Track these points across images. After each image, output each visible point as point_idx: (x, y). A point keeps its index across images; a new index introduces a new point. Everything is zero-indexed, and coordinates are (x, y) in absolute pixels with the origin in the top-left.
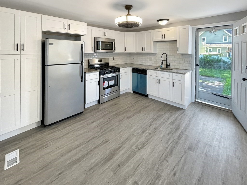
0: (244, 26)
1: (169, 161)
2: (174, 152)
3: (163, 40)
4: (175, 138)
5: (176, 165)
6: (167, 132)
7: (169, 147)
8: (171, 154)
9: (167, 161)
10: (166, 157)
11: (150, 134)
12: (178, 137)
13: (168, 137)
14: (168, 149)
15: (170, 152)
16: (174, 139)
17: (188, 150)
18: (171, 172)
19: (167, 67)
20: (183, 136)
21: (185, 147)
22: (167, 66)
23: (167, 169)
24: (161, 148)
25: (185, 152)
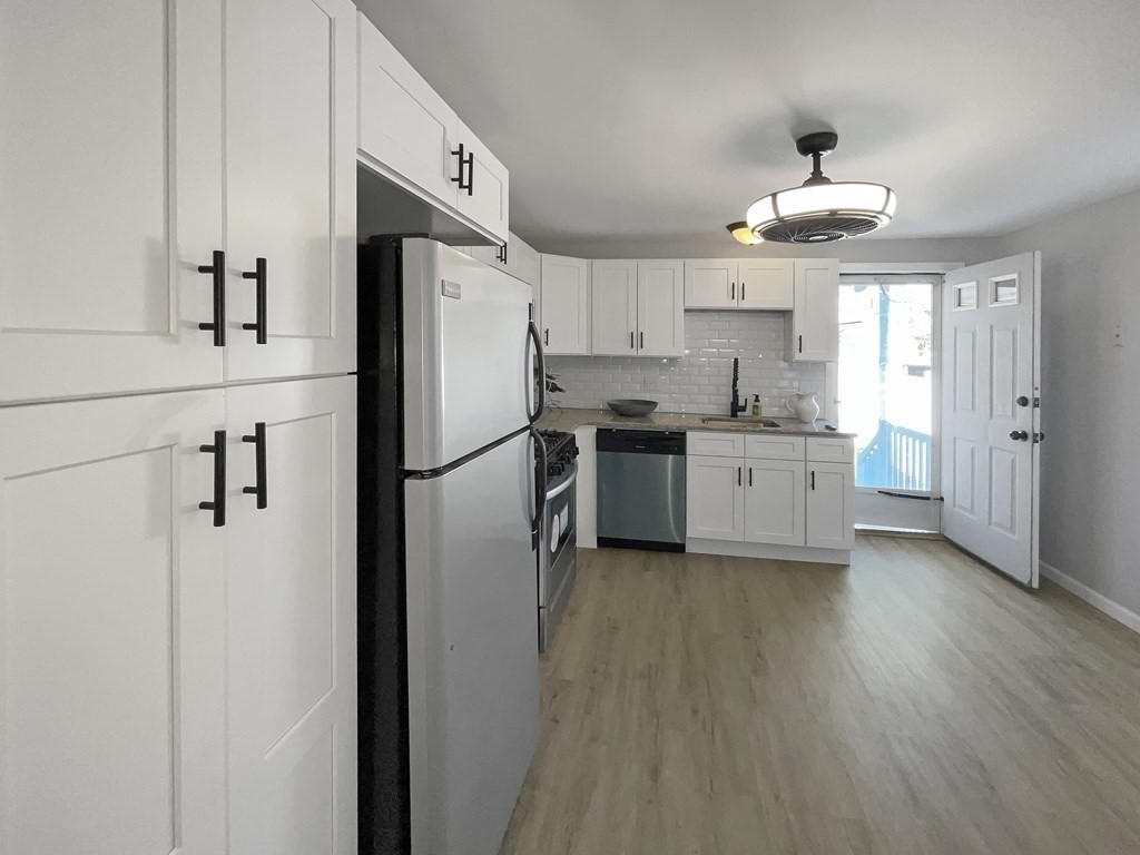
0: (997, 283)
3: (734, 305)
19: (734, 414)
22: (736, 409)
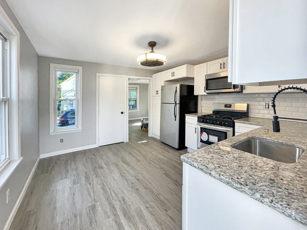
1: (99, 185)
2: (102, 192)
4: (113, 201)
5: (93, 188)
6: (126, 199)
7: (109, 191)
8: (103, 189)
9: (100, 184)
10: (103, 185)
11: (133, 184)
12: (112, 205)
13: (119, 196)
14: (108, 189)
15: (104, 189)
16: (113, 199)
17: (94, 203)
18: (93, 182)
20: (110, 211)
21: (98, 203)
23: (96, 182)
24: (113, 185)
25: (95, 199)
